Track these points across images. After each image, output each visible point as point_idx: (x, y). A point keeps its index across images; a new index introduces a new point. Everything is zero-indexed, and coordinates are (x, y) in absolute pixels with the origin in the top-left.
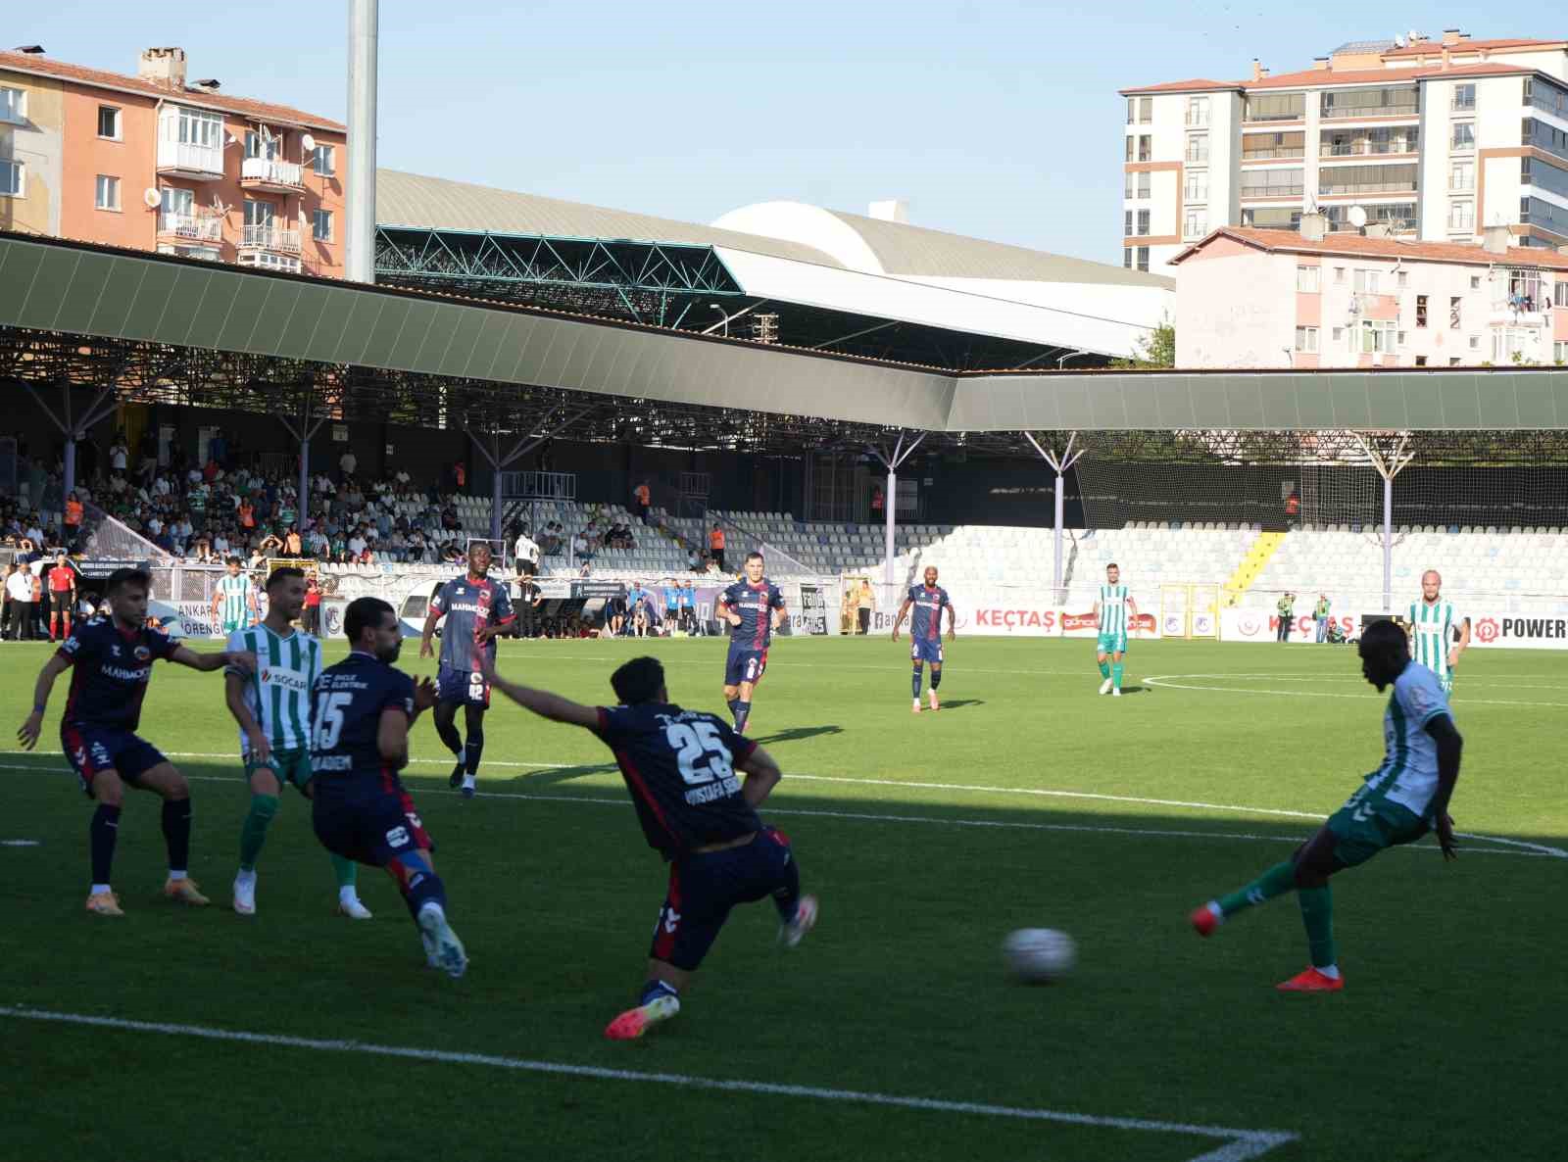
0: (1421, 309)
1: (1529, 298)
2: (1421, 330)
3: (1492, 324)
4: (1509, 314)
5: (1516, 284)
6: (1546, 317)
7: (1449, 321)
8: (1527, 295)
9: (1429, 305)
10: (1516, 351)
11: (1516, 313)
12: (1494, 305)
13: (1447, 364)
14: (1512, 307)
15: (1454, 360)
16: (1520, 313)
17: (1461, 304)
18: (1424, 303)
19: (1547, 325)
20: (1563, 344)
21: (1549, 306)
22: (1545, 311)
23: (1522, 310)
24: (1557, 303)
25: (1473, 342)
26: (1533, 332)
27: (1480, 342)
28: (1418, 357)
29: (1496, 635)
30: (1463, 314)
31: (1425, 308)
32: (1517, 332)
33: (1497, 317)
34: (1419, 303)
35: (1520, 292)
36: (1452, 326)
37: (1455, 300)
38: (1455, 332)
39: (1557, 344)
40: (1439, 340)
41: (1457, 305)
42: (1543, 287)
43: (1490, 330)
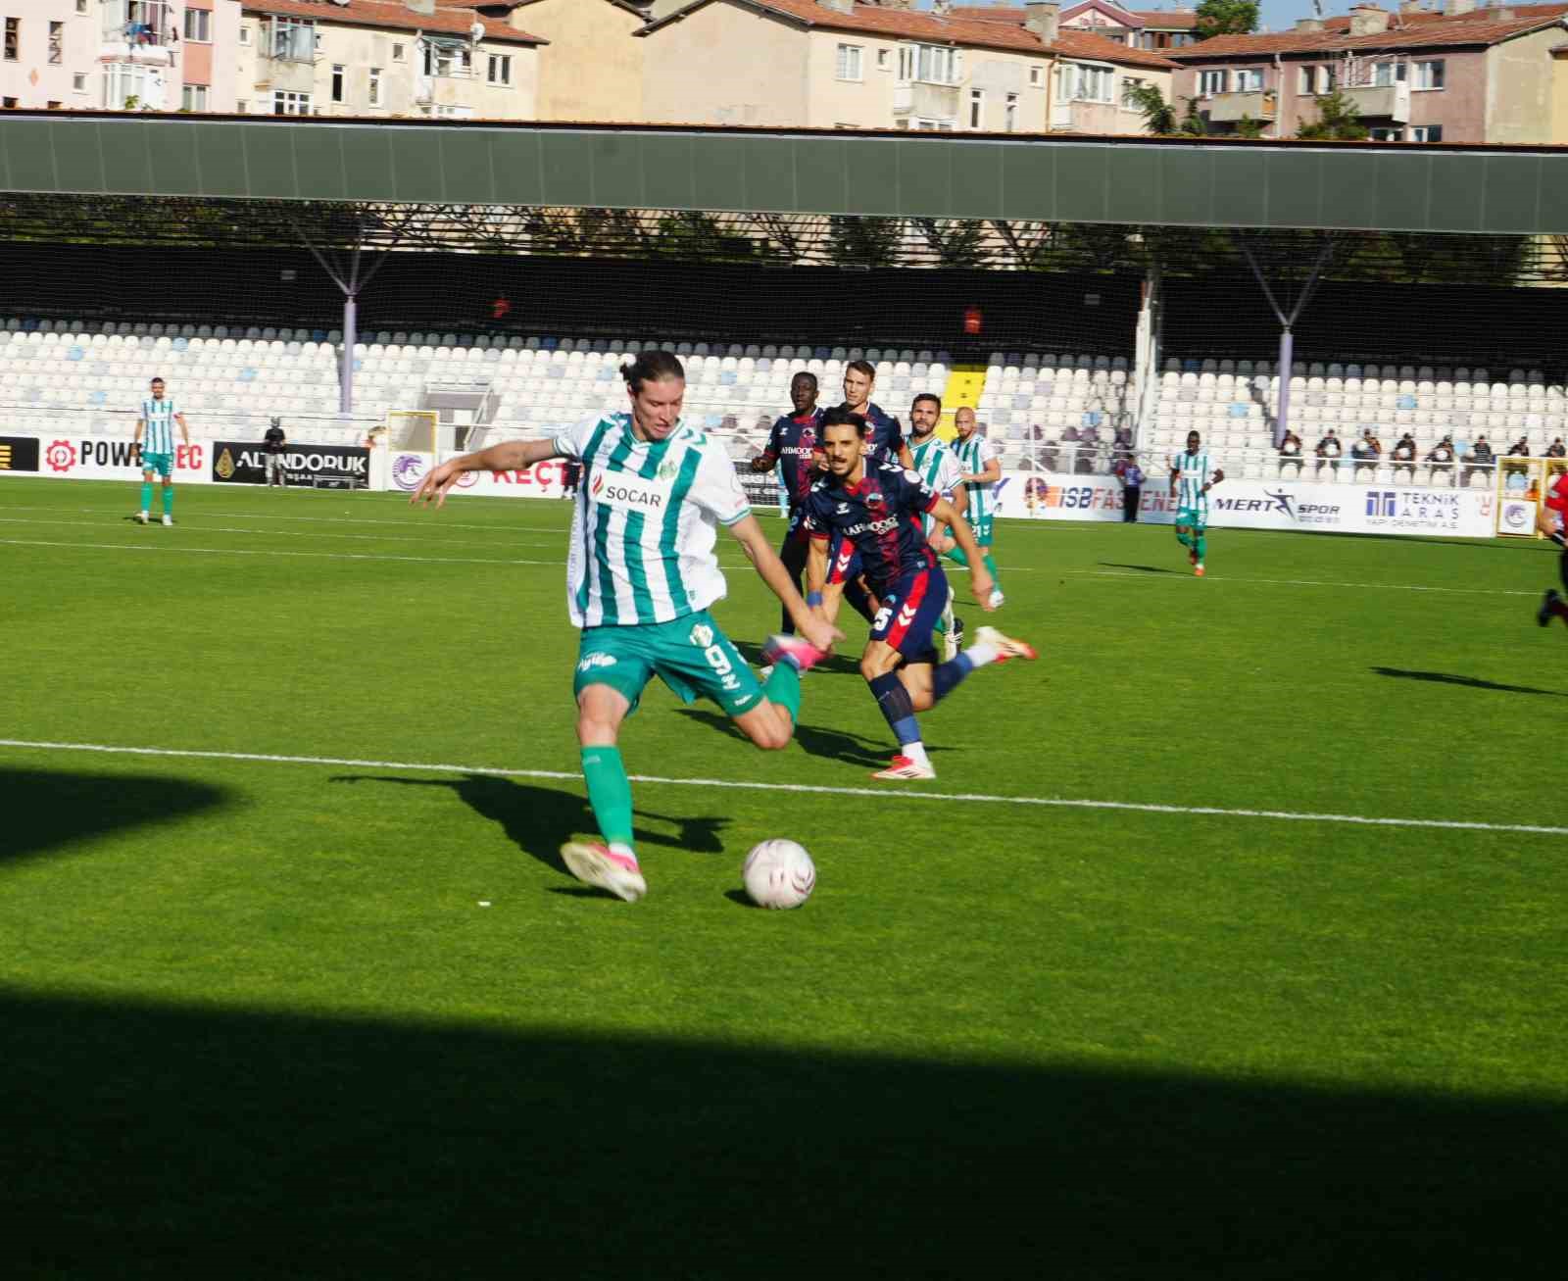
0: (11, 37)
1: (150, 27)
2: (10, 64)
3: (104, 59)
4: (122, 48)
5: (135, 8)
6: (171, 53)
7: (47, 54)
8: (148, 23)
9: (22, 30)
10: (132, 94)
11: (132, 46)
12: (105, 34)
13: (44, 106)
14: (128, 39)
15: (52, 104)
16: (137, 46)
17: (64, 30)
18: (14, 28)
19: (172, 65)
20: (194, 88)
21: (176, 38)
22: (171, 45)
23: (140, 43)
24: (188, 34)
25: (78, 81)
26: (155, 71)
27: (87, 81)
28: (6, 99)
29: (72, 462)
30: (66, 44)
31: (14, 35)
32: (134, 71)
33: (108, 50)
34: (8, 28)
35: (139, 20)
36: (51, 61)
37: (55, 25)
38: (55, 68)
39: (187, 89)
40: (34, 77)
41: (57, 32)
42: (168, 15)
43: (101, 65)
